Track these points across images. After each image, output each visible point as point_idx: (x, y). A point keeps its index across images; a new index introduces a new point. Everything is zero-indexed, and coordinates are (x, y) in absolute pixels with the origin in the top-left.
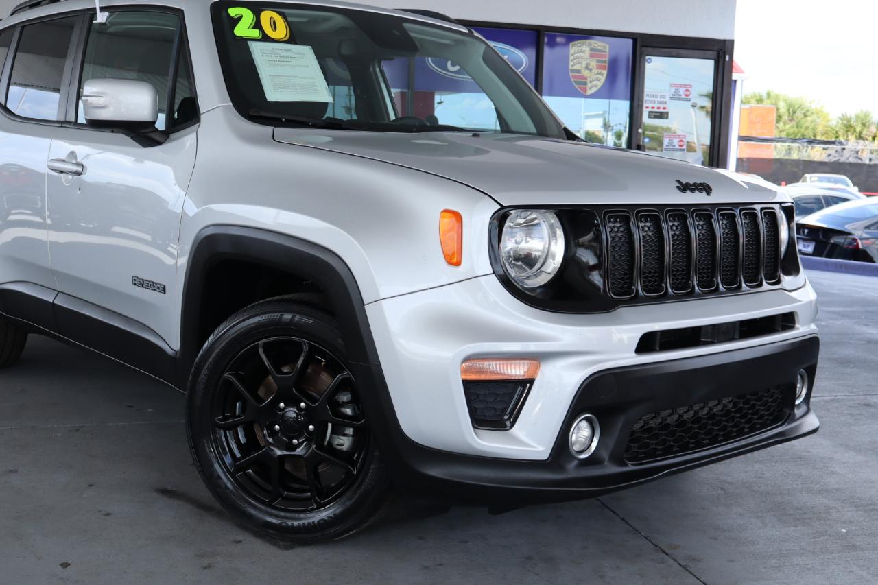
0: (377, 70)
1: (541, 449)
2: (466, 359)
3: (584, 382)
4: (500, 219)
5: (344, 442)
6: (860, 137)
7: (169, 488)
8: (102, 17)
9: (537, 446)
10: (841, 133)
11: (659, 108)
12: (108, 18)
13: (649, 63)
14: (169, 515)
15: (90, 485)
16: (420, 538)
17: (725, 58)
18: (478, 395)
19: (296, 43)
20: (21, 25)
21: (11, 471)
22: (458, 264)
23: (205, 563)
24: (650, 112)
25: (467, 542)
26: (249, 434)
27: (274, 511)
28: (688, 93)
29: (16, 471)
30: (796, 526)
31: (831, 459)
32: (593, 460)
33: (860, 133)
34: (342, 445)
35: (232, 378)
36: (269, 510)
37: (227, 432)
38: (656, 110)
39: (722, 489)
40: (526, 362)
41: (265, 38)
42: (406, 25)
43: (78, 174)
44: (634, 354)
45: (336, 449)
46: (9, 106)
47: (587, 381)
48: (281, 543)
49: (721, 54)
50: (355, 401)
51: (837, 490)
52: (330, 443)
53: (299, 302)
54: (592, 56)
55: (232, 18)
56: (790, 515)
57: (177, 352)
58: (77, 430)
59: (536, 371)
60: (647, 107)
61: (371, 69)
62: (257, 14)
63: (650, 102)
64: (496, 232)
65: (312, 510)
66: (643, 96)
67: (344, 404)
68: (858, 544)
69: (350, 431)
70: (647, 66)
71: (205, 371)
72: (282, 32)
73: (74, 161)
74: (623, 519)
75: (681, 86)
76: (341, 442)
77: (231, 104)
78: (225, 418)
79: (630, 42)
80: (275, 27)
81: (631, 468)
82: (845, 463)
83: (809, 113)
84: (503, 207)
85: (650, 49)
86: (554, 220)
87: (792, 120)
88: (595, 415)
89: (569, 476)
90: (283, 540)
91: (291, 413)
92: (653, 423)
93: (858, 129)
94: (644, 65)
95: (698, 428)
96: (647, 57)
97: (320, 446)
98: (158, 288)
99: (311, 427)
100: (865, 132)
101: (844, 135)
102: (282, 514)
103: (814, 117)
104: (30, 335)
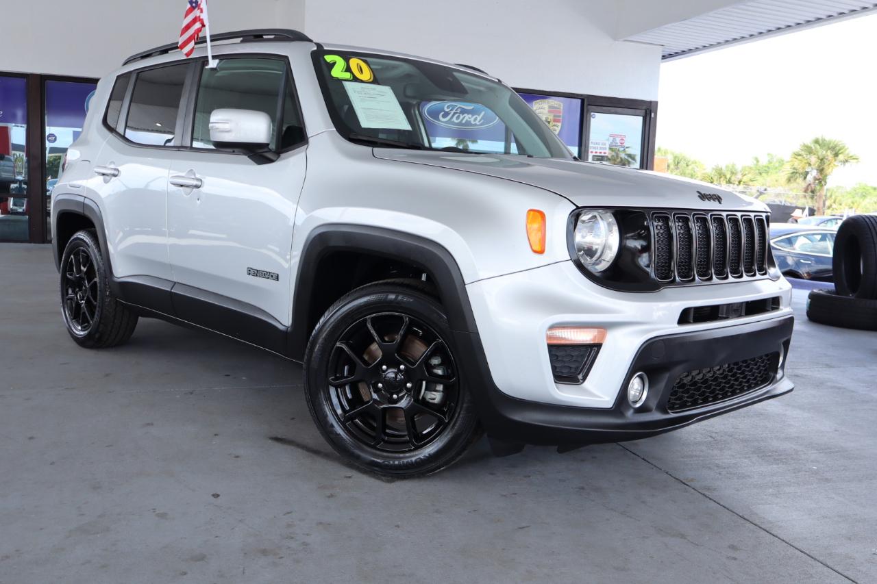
0: (417, 112)
1: (607, 399)
2: (552, 327)
3: (641, 347)
4: (575, 216)
5: (436, 397)
6: (729, 182)
7: (279, 436)
8: (213, 64)
9: (602, 396)
10: (715, 178)
11: (600, 153)
12: (218, 64)
13: (594, 118)
14: (287, 457)
15: (216, 435)
16: (492, 474)
17: (651, 115)
18: (557, 356)
19: (379, 84)
20: (137, 71)
21: (148, 424)
22: (541, 252)
23: (328, 493)
24: (594, 156)
25: (529, 477)
26: (355, 391)
27: (378, 452)
28: (623, 142)
29: (152, 424)
30: (778, 464)
31: (785, 415)
32: (644, 409)
33: (730, 179)
34: (434, 399)
35: (344, 346)
36: (374, 451)
37: (339, 390)
38: (598, 154)
39: (711, 437)
40: (596, 330)
41: (355, 79)
42: (455, 74)
43: (197, 187)
44: (676, 325)
45: (429, 402)
46: (126, 136)
47: (645, 345)
48: (383, 478)
49: (648, 112)
50: (445, 363)
51: (798, 437)
52: (423, 398)
53: (402, 285)
54: (550, 112)
55: (328, 63)
56: (770, 456)
57: (287, 327)
58: (191, 393)
59: (603, 336)
60: (592, 152)
61: (413, 111)
62: (347, 60)
63: (594, 148)
64: (572, 227)
65: (410, 451)
66: (589, 144)
67: (435, 367)
68: (829, 477)
69: (440, 387)
70: (592, 120)
71: (320, 340)
72: (367, 75)
73: (193, 177)
74: (643, 459)
75: (617, 136)
76: (434, 397)
77: (335, 129)
78: (337, 379)
79: (579, 102)
80: (361, 71)
81: (672, 415)
82: (795, 418)
83: (690, 163)
84: (578, 208)
85: (594, 107)
86: (612, 219)
87: (677, 168)
88: (645, 373)
89: (628, 421)
90: (384, 476)
91: (391, 374)
92: (687, 380)
93: (728, 177)
94: (590, 119)
95: (705, 388)
96: (592, 113)
97: (417, 400)
98: (272, 276)
99: (409, 385)
100: (733, 178)
101: (717, 180)
102: (385, 454)
103: (693, 166)
104: (141, 319)
